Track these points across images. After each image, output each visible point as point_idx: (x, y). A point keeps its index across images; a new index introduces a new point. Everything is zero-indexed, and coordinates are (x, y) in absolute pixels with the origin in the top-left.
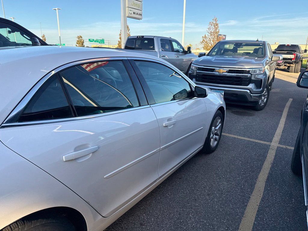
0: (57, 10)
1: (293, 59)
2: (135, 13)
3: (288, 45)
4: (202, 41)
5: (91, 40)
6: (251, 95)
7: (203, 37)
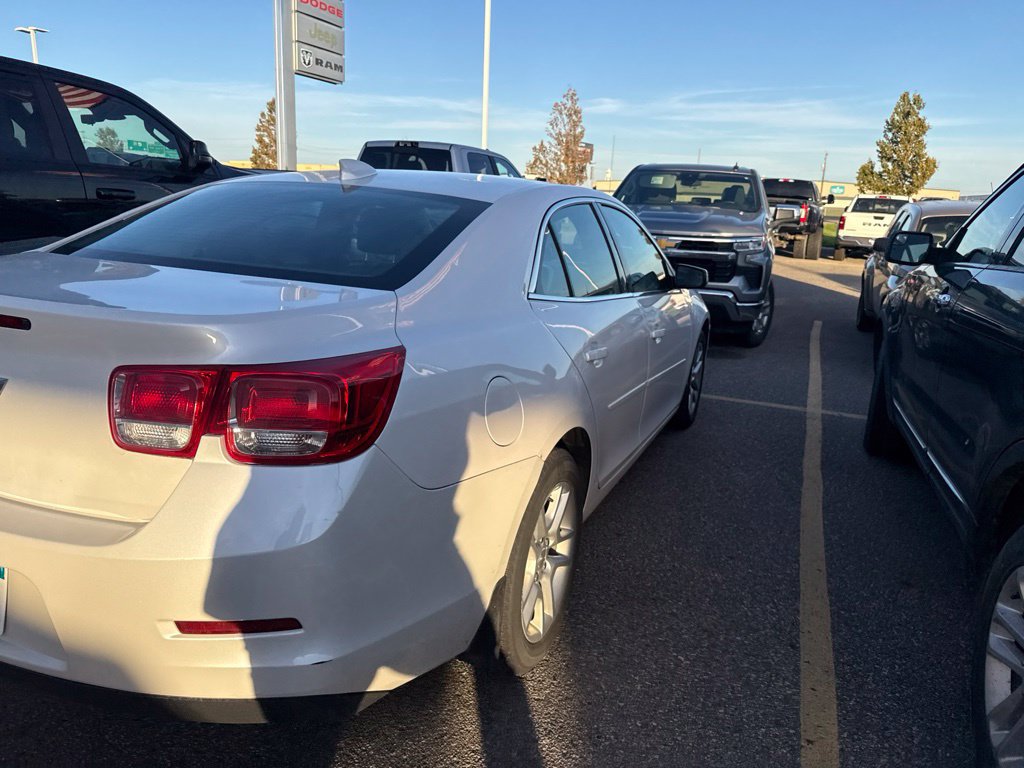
0: (32, 32)
1: (803, 220)
2: (322, 62)
3: (786, 182)
4: (532, 162)
5: (135, 144)
6: (738, 304)
7: (535, 149)
